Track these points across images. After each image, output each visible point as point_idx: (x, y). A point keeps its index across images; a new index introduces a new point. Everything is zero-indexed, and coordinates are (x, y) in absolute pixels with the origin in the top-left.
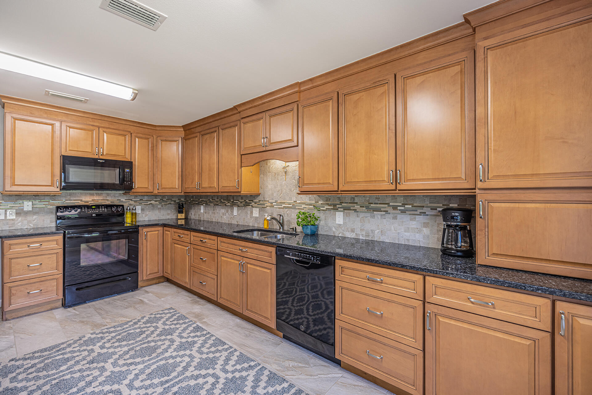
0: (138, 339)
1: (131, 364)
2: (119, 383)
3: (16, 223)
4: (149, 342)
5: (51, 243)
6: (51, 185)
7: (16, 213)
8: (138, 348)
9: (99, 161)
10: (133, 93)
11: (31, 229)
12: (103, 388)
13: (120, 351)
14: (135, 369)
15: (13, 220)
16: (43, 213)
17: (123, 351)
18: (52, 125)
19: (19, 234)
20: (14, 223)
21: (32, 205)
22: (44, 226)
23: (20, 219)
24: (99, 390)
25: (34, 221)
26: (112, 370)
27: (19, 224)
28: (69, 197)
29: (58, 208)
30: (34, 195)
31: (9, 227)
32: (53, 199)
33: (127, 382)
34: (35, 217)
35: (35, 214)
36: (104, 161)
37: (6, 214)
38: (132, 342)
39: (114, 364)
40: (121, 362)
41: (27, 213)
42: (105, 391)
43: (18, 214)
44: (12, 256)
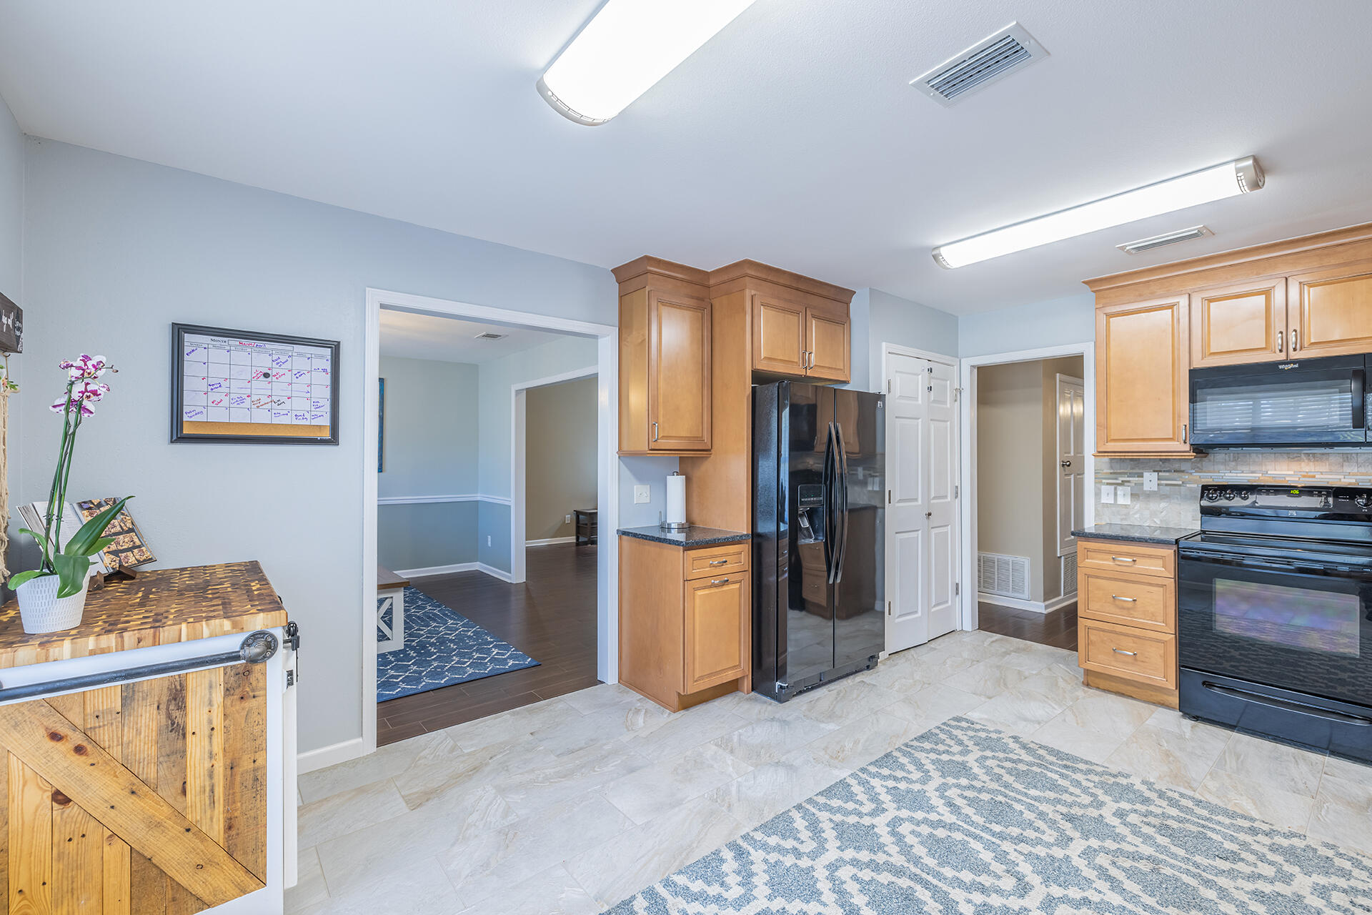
0: (1198, 859)
1: (1110, 879)
2: (1046, 881)
3: (1131, 513)
4: (1207, 883)
5: (1153, 561)
6: (1171, 437)
7: (1132, 494)
8: (1168, 871)
9: (1281, 367)
10: (1238, 171)
11: (1156, 529)
12: (1021, 864)
13: (1134, 843)
14: (1100, 892)
15: (1126, 506)
16: (1177, 498)
17: (1136, 849)
18: (1171, 307)
19: (1137, 535)
20: (1129, 513)
21: (1158, 479)
22: (1180, 525)
23: (1137, 506)
24: (1014, 859)
25: (1162, 512)
26: (1073, 857)
27: (1136, 516)
28: (1233, 463)
29: (1205, 488)
30: (1161, 460)
31: (1122, 520)
32: (1198, 467)
33: (1056, 891)
34: (1163, 505)
35: (1164, 498)
36: (1297, 366)
37: (1116, 494)
38: (1181, 852)
39: (1088, 854)
40: (1102, 860)
41: (1149, 495)
42: (1017, 868)
43: (1134, 496)
44: (1089, 572)
